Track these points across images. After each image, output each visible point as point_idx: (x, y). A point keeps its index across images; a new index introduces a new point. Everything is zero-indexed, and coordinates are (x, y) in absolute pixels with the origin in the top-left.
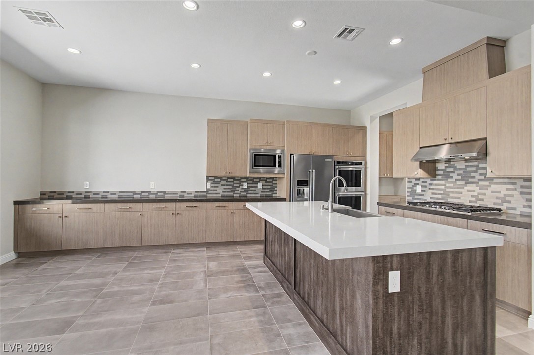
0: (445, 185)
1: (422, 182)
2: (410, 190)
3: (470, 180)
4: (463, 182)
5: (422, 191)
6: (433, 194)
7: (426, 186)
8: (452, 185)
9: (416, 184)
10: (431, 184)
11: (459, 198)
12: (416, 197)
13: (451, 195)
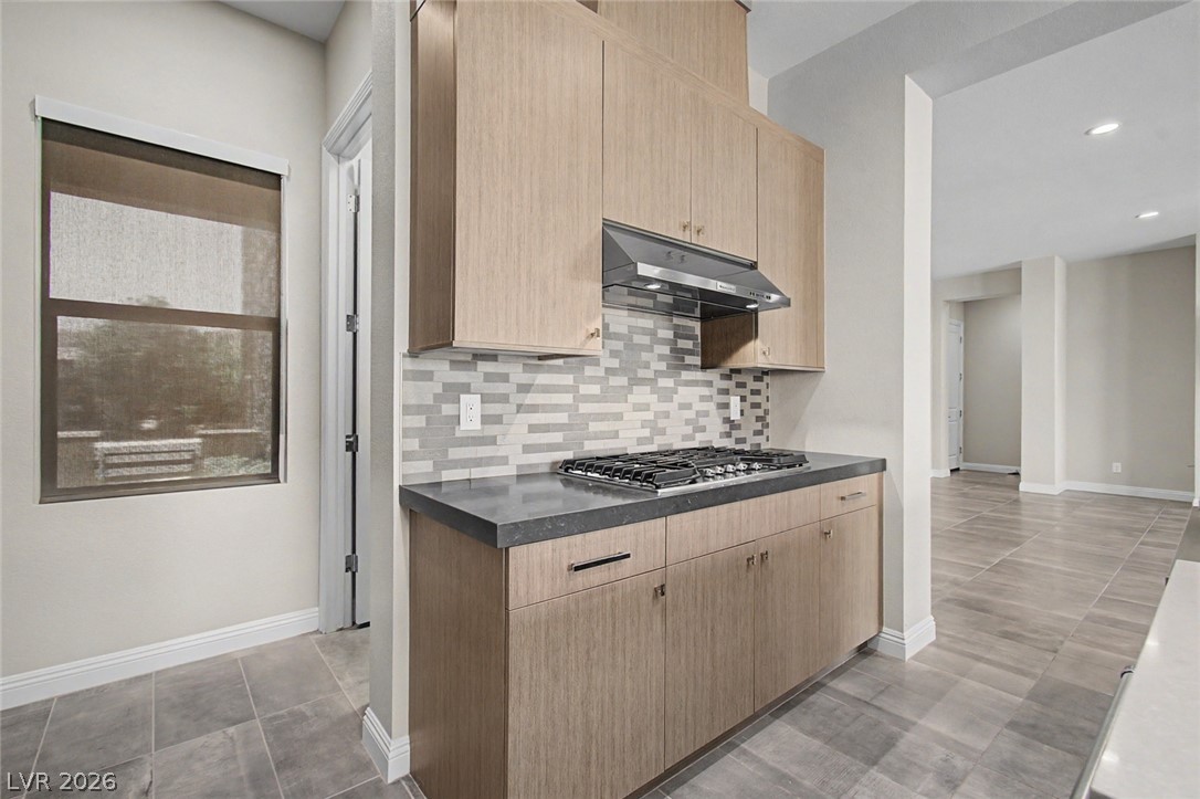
0: (574, 389)
1: (488, 377)
2: (419, 421)
3: (642, 373)
4: (622, 381)
5: (486, 419)
6: (533, 429)
7: (504, 399)
8: (595, 389)
9: (454, 392)
10: (524, 388)
11: (616, 435)
12: (455, 453)
13: (594, 427)
